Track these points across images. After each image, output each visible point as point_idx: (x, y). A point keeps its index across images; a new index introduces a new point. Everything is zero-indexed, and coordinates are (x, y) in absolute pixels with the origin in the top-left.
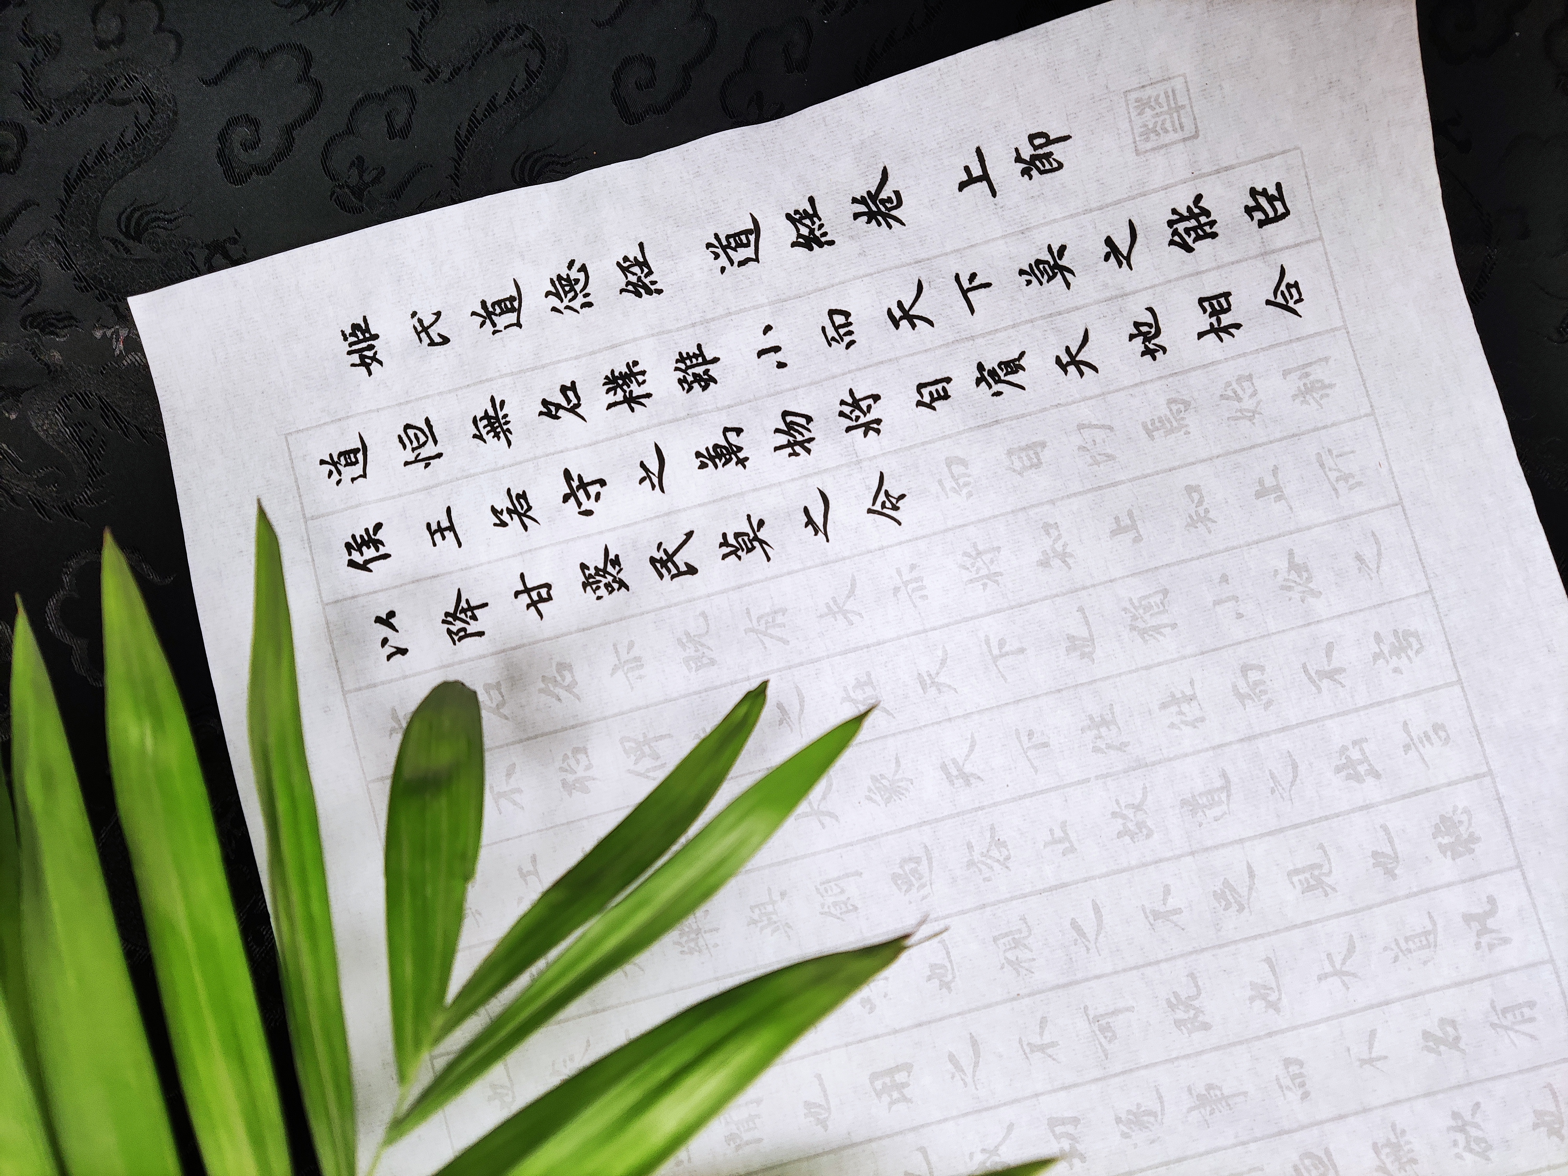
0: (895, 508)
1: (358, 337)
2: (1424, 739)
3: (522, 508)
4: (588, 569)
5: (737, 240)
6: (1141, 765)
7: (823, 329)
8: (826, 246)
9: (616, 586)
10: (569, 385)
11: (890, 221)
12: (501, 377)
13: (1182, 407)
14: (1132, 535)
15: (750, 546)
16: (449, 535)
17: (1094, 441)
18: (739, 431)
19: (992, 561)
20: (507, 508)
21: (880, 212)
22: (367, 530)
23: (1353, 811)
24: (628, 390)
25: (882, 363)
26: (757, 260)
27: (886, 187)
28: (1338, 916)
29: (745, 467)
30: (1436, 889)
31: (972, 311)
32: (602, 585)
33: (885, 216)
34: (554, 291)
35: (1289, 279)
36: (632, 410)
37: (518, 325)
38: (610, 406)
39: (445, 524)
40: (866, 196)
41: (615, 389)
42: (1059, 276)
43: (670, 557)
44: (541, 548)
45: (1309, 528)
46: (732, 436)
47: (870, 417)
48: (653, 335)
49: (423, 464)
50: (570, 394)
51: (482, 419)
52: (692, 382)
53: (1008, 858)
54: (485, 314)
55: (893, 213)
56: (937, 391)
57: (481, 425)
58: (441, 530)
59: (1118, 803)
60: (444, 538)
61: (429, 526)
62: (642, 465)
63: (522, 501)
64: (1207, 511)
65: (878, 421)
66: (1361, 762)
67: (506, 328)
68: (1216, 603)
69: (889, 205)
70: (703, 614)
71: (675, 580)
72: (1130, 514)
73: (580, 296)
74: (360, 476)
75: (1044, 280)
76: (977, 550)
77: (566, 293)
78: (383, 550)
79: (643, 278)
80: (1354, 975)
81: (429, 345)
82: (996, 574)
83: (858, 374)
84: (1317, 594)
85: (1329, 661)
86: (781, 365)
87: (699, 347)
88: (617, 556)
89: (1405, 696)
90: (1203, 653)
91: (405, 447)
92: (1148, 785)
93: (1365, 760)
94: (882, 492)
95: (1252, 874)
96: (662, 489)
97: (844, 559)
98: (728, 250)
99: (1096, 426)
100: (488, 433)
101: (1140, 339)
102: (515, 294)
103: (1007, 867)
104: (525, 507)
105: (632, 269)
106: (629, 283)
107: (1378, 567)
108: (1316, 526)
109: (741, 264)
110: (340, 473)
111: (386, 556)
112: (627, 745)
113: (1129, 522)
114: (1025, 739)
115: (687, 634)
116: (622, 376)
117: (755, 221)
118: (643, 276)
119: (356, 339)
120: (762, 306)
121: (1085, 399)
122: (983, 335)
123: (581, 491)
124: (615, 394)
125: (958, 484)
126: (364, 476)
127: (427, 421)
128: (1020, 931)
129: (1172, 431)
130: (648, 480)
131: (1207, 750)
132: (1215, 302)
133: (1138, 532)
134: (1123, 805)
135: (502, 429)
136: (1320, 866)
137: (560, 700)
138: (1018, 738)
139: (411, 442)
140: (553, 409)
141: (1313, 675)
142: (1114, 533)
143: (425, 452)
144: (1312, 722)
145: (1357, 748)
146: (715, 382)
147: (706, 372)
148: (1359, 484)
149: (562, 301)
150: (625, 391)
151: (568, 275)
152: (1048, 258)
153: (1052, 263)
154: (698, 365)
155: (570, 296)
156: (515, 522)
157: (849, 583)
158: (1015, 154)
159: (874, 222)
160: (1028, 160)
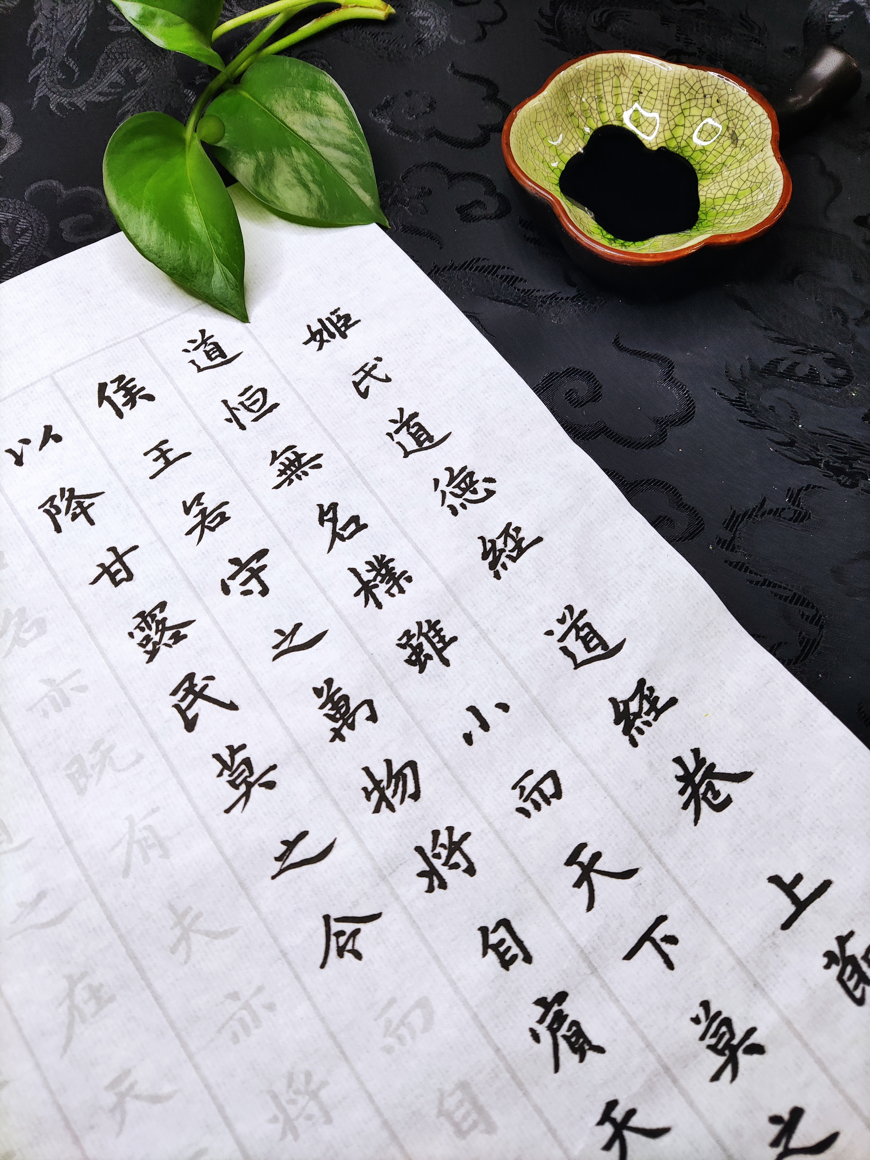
0: (341, 952)
3: (210, 522)
4: (161, 611)
5: (590, 635)
7: (530, 772)
8: (627, 738)
9: (150, 647)
10: (361, 523)
11: (692, 804)
12: (346, 455)
15: (238, 782)
16: (161, 463)
18: (373, 718)
20: (205, 509)
21: (696, 788)
22: (143, 389)
24: (377, 582)
25: (517, 861)
26: (577, 666)
27: (729, 784)
29: (333, 740)
31: (629, 956)
32: (147, 632)
33: (694, 795)
34: (455, 474)
36: (357, 594)
37: (407, 454)
38: (353, 571)
39: (171, 456)
40: (707, 764)
41: (374, 568)
42: (722, 1060)
43: (200, 695)
44: (172, 555)
46: (365, 711)
47: (444, 871)
48: (447, 586)
49: (229, 416)
50: (352, 527)
51: (295, 453)
52: (411, 646)
54: (404, 420)
55: (704, 805)
56: (509, 948)
57: (290, 455)
58: (163, 454)
60: (156, 460)
61: (166, 442)
62: (298, 626)
63: (219, 519)
65: (443, 885)
67: (399, 443)
69: (710, 795)
70: (140, 757)
71: (175, 710)
73: (461, 500)
74: (198, 367)
75: (709, 1041)
77: (458, 486)
78: (125, 410)
79: (504, 554)
81: (354, 382)
82: (295, 1131)
83: (492, 836)
86: (468, 738)
87: (454, 639)
88: (185, 636)
91: (241, 395)
94: (356, 925)
96: (275, 658)
98: (574, 631)
100: (282, 463)
102: (436, 439)
104: (212, 525)
105: (509, 540)
106: (493, 542)
109: (565, 650)
110: (196, 349)
111: (120, 414)
115: (112, 748)
116: (391, 572)
117: (619, 647)
118: (507, 553)
119: (336, 320)
120: (527, 690)
122: (604, 985)
123: (248, 574)
124: (368, 571)
126: (200, 370)
127: (276, 405)
130: (282, 638)
135: (291, 475)
139: (249, 399)
140: (330, 515)
146: (421, 671)
147: (429, 657)
149: (448, 485)
150: (375, 579)
151: (477, 481)
152: (739, 1034)
153: (735, 1042)
154: (433, 645)
155: (457, 491)
156: (192, 520)
157: (226, 928)
158: (845, 933)
159: (681, 785)
160: (848, 953)
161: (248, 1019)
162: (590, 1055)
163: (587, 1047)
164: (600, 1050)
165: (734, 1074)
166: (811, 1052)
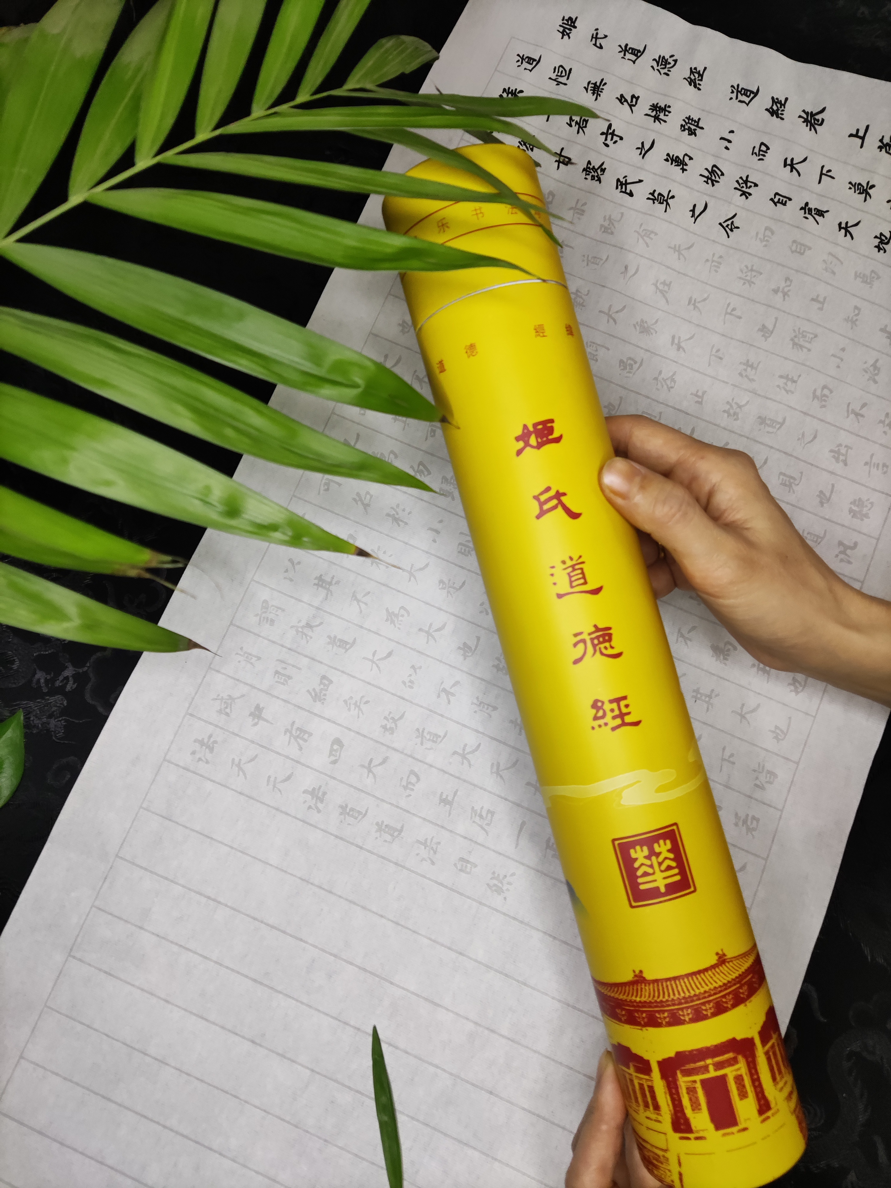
0: (731, 230)
1: (568, 22)
2: (876, 466)
3: (583, 124)
4: (590, 164)
5: (746, 92)
6: (754, 392)
7: (754, 147)
8: (779, 119)
9: (596, 178)
10: (637, 96)
11: (812, 128)
12: (613, 74)
13: (876, 277)
14: (820, 305)
15: (662, 201)
17: (831, 262)
18: (691, 158)
19: (755, 276)
20: (577, 121)
21: (811, 122)
22: (516, 89)
23: (826, 470)
24: (658, 114)
25: (768, 174)
26: (748, 105)
27: (820, 115)
29: (683, 172)
30: (836, 523)
31: (820, 182)
32: (591, 174)
33: (811, 125)
34: (658, 61)
36: (654, 122)
37: (634, 62)
38: (646, 115)
40: (810, 113)
41: (653, 110)
42: (864, 195)
43: (626, 184)
44: (578, 144)
46: (687, 159)
47: (748, 190)
48: (684, 102)
49: (556, 83)
50: (634, 100)
51: (592, 84)
52: (686, 129)
53: (672, 388)
54: (624, 49)
55: (816, 126)
56: (782, 200)
57: (590, 85)
62: (643, 143)
63: (585, 123)
64: (857, 320)
65: (750, 194)
66: (843, 455)
67: (628, 59)
68: (833, 355)
69: (816, 122)
70: (622, 213)
71: (621, 193)
72: (825, 298)
73: (667, 69)
74: (529, 70)
75: (857, 192)
76: (752, 268)
77: (662, 64)
79: (696, 80)
81: (593, 44)
82: (753, 283)
83: (756, 172)
85: (860, 410)
86: (727, 148)
87: (699, 119)
88: (605, 169)
89: (881, 444)
90: (812, 368)
91: (554, 72)
92: (750, 401)
93: (846, 455)
94: (731, 221)
96: (643, 157)
97: (695, 234)
98: (739, 93)
100: (591, 90)
101: (879, 240)
102: (642, 50)
104: (584, 125)
105: (695, 74)
106: (689, 78)
109: (740, 101)
110: (522, 63)
113: (822, 300)
114: (714, 350)
115: (610, 216)
116: (660, 108)
117: (758, 90)
119: (567, 23)
120: (736, 122)
121: (839, 245)
122: (817, 194)
123: (611, 136)
124: (652, 112)
125: (764, 238)
126: (531, 71)
127: (571, 70)
129: (866, 282)
130: (640, 150)
131: (785, 405)
133: (823, 307)
134: (734, 401)
135: (598, 92)
136: (795, 479)
138: (712, 348)
139: (558, 72)
140: (623, 100)
141: (850, 409)
143: (560, 79)
144: (835, 426)
145: (846, 449)
146: (696, 136)
147: (695, 130)
149: (658, 66)
150: (657, 113)
151: (668, 59)
152: (864, 185)
153: (865, 188)
154: (694, 125)
155: (662, 66)
156: (575, 128)
157: (690, 245)
158: (881, 138)
159: (805, 124)
160: (885, 143)
161: (716, 264)
162: (825, 214)
163: (823, 213)
164: (827, 211)
165: (870, 196)
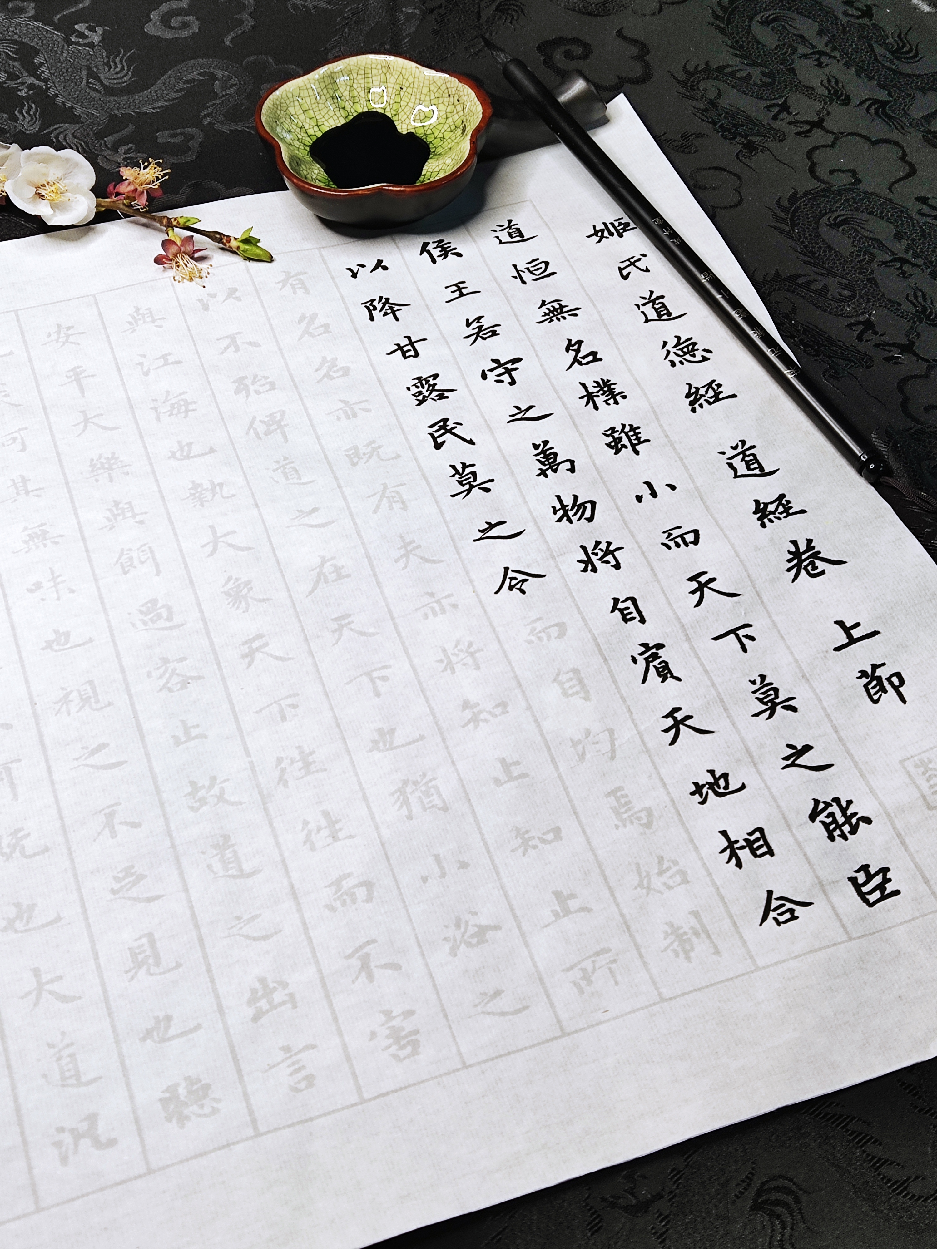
0: (511, 588)
2: (297, 1066)
3: (484, 334)
4: (434, 379)
5: (752, 461)
6: (265, 799)
7: (680, 527)
8: (760, 522)
9: (420, 398)
10: (598, 357)
11: (795, 570)
12: (599, 312)
13: (645, 821)
14: (503, 777)
15: (464, 483)
16: (457, 294)
17: (597, 743)
18: (572, 470)
19: (464, 665)
20: (483, 326)
21: (801, 561)
23: (217, 997)
24: (599, 394)
25: (652, 569)
26: (736, 476)
27: (826, 565)
28: (103, 985)
29: (539, 475)
30: (128, 1085)
31: (716, 639)
32: (420, 389)
33: (798, 566)
34: (681, 341)
35: (799, 911)
36: (581, 398)
37: (647, 321)
38: (583, 385)
39: (465, 291)
40: (815, 550)
41: (599, 386)
42: (765, 707)
43: (450, 431)
44: (450, 348)
45: (527, 945)
46: (568, 465)
47: (598, 564)
48: (652, 407)
49: (515, 274)
50: (590, 358)
51: (560, 305)
52: (613, 437)
53: (170, 690)
54: (652, 299)
55: (803, 572)
56: (631, 613)
57: (555, 305)
58: (460, 289)
59: (225, 781)
60: (453, 291)
61: (463, 282)
62: (531, 407)
63: (490, 334)
64: (535, 847)
65: (594, 570)
66: (270, 1002)
67: (643, 313)
68: (437, 858)
69: (809, 568)
70: (398, 456)
71: (429, 436)
72: (523, 775)
73: (681, 359)
74: (501, 241)
75: (758, 695)
76: (475, 652)
77: (681, 349)
78: (439, 259)
79: (703, 398)
80: (36, 1004)
81: (619, 267)
82: (453, 669)
83: (639, 552)
84: (453, 952)
85: (380, 966)
86: (639, 499)
87: (647, 440)
88: (447, 397)
89: (345, 1046)
90: (383, 844)
91: (530, 263)
92: (244, 806)
93: (273, 1007)
94: (526, 577)
95: (150, 900)
96: (511, 421)
97: (458, 553)
98: (741, 456)
99: (613, 745)
100: (548, 309)
101: (711, 780)
103: (161, 690)
104: (485, 336)
105: (710, 391)
107: (489, 1013)
108: (530, 952)
109: (731, 466)
110: (502, 230)
111: (434, 262)
112: (278, 415)
113: (515, 774)
114: (289, 701)
115: (380, 447)
116: (611, 390)
117: (772, 473)
118: (706, 398)
120: (693, 482)
121: (640, 733)
122: (692, 648)
123: (504, 370)
124: (594, 387)
125: (540, 632)
126: (502, 243)
127: (552, 274)
128: (97, 702)
130: (519, 411)
131: (281, 855)
132: (761, 842)
133: (505, 782)
134: (223, 785)
135: (553, 317)
136: (158, 964)
137: (317, 370)
138: (290, 696)
139: (534, 266)
140: (576, 347)
141: (365, 951)
142: (503, 761)
144: (314, 952)
145: (286, 998)
146: (616, 453)
147: (624, 447)
148: (581, 991)
149: (673, 347)
150: (598, 392)
152: (782, 697)
154: (630, 441)
155: (679, 352)
156: (471, 330)
157: (434, 558)
158: (879, 663)
159: (791, 557)
160: (877, 674)
161: (437, 609)
162: (670, 680)
163: (669, 675)
164: (678, 679)
165: (770, 716)
166: (831, 721)
